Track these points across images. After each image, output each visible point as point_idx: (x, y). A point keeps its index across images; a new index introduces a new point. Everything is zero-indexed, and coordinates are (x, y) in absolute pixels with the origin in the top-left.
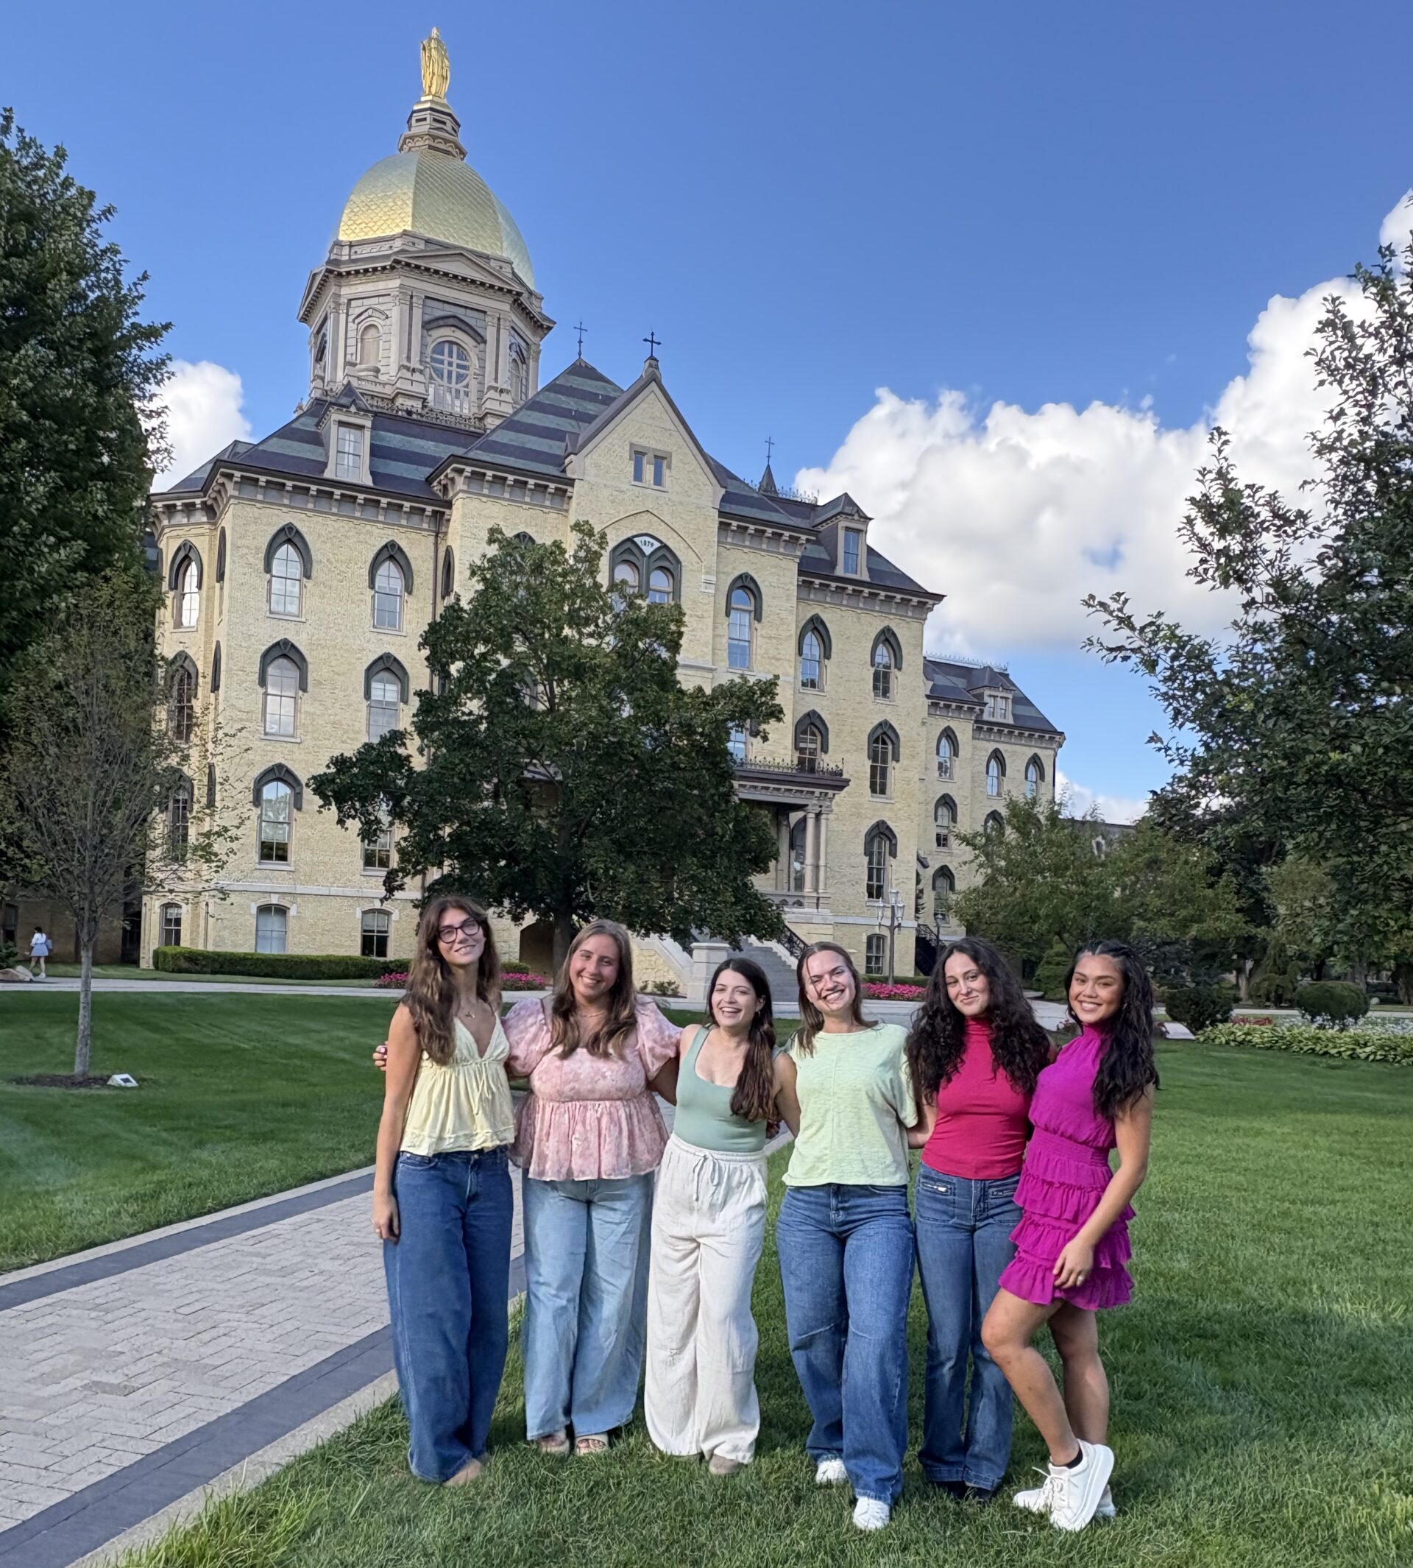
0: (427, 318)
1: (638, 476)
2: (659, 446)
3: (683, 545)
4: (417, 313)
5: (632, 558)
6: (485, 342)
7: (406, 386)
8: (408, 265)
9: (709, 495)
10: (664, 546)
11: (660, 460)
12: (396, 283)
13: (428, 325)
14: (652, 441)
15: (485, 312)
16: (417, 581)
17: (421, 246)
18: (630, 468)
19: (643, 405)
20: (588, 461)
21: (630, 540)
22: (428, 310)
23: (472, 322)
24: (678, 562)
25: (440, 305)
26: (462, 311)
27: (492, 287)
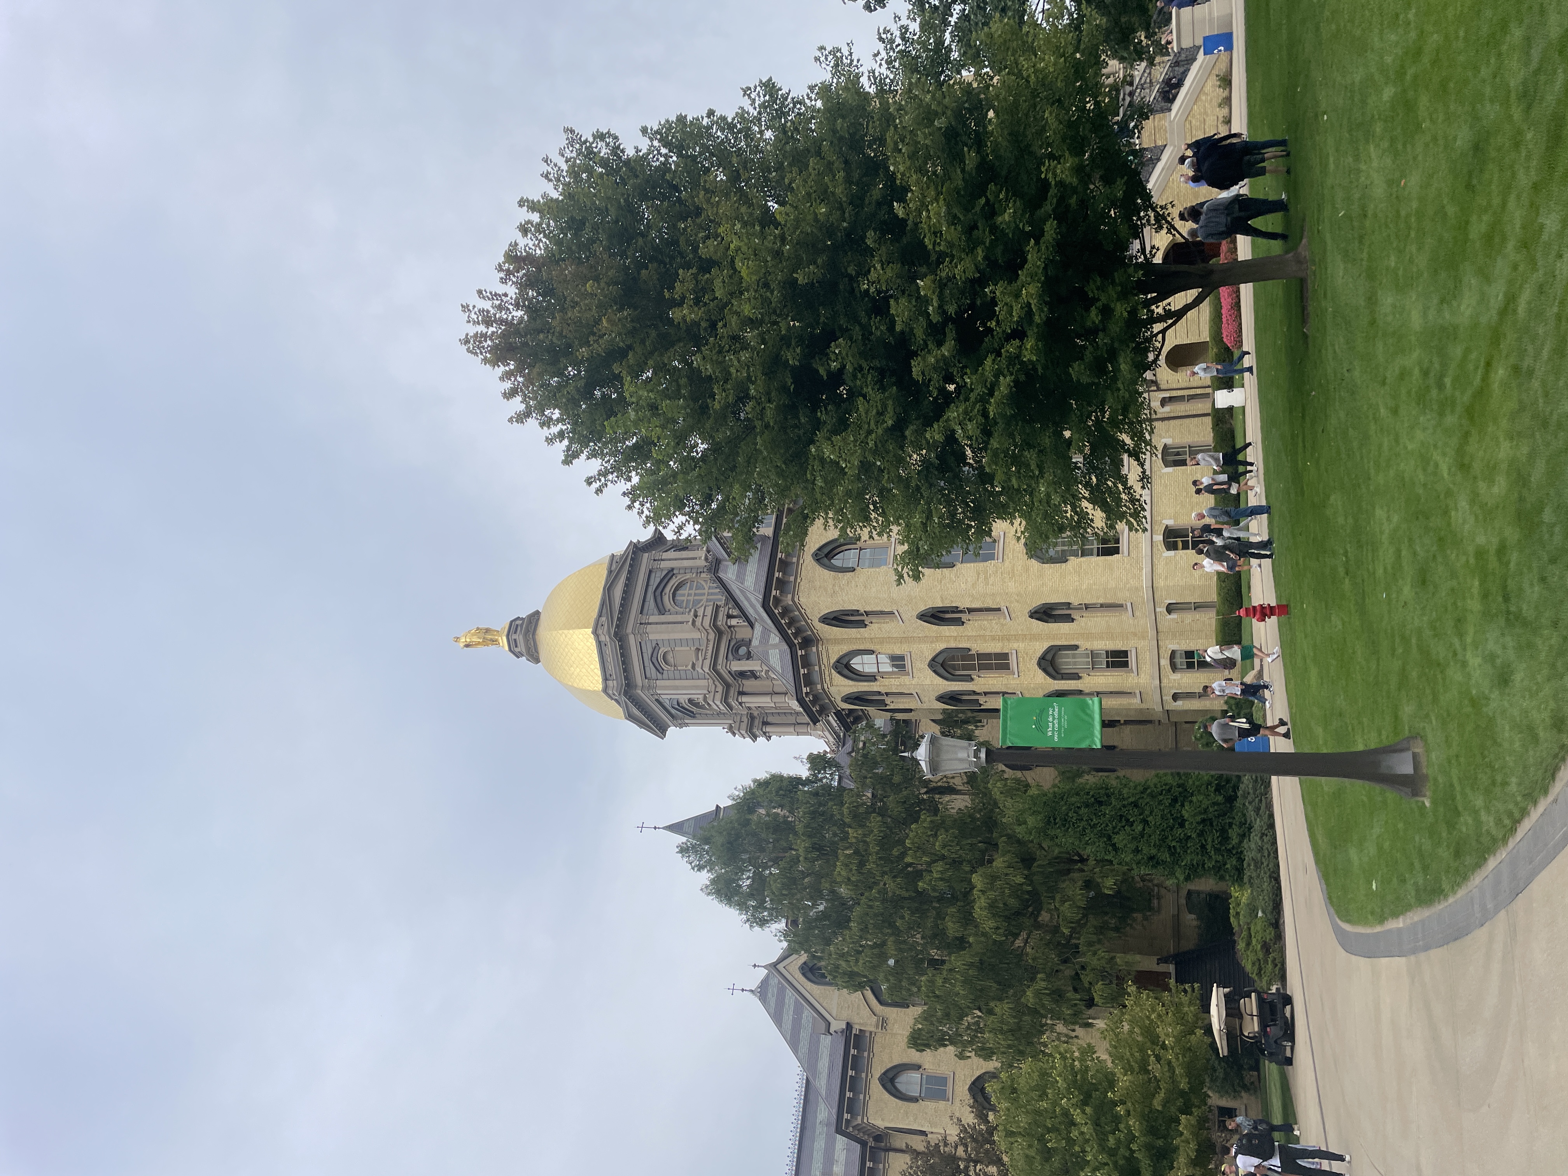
0: (656, 612)
4: (652, 619)
6: (673, 569)
7: (707, 622)
8: (617, 626)
12: (631, 638)
13: (662, 611)
15: (650, 572)
17: (603, 619)
23: (658, 580)
25: (647, 604)
27: (631, 566)
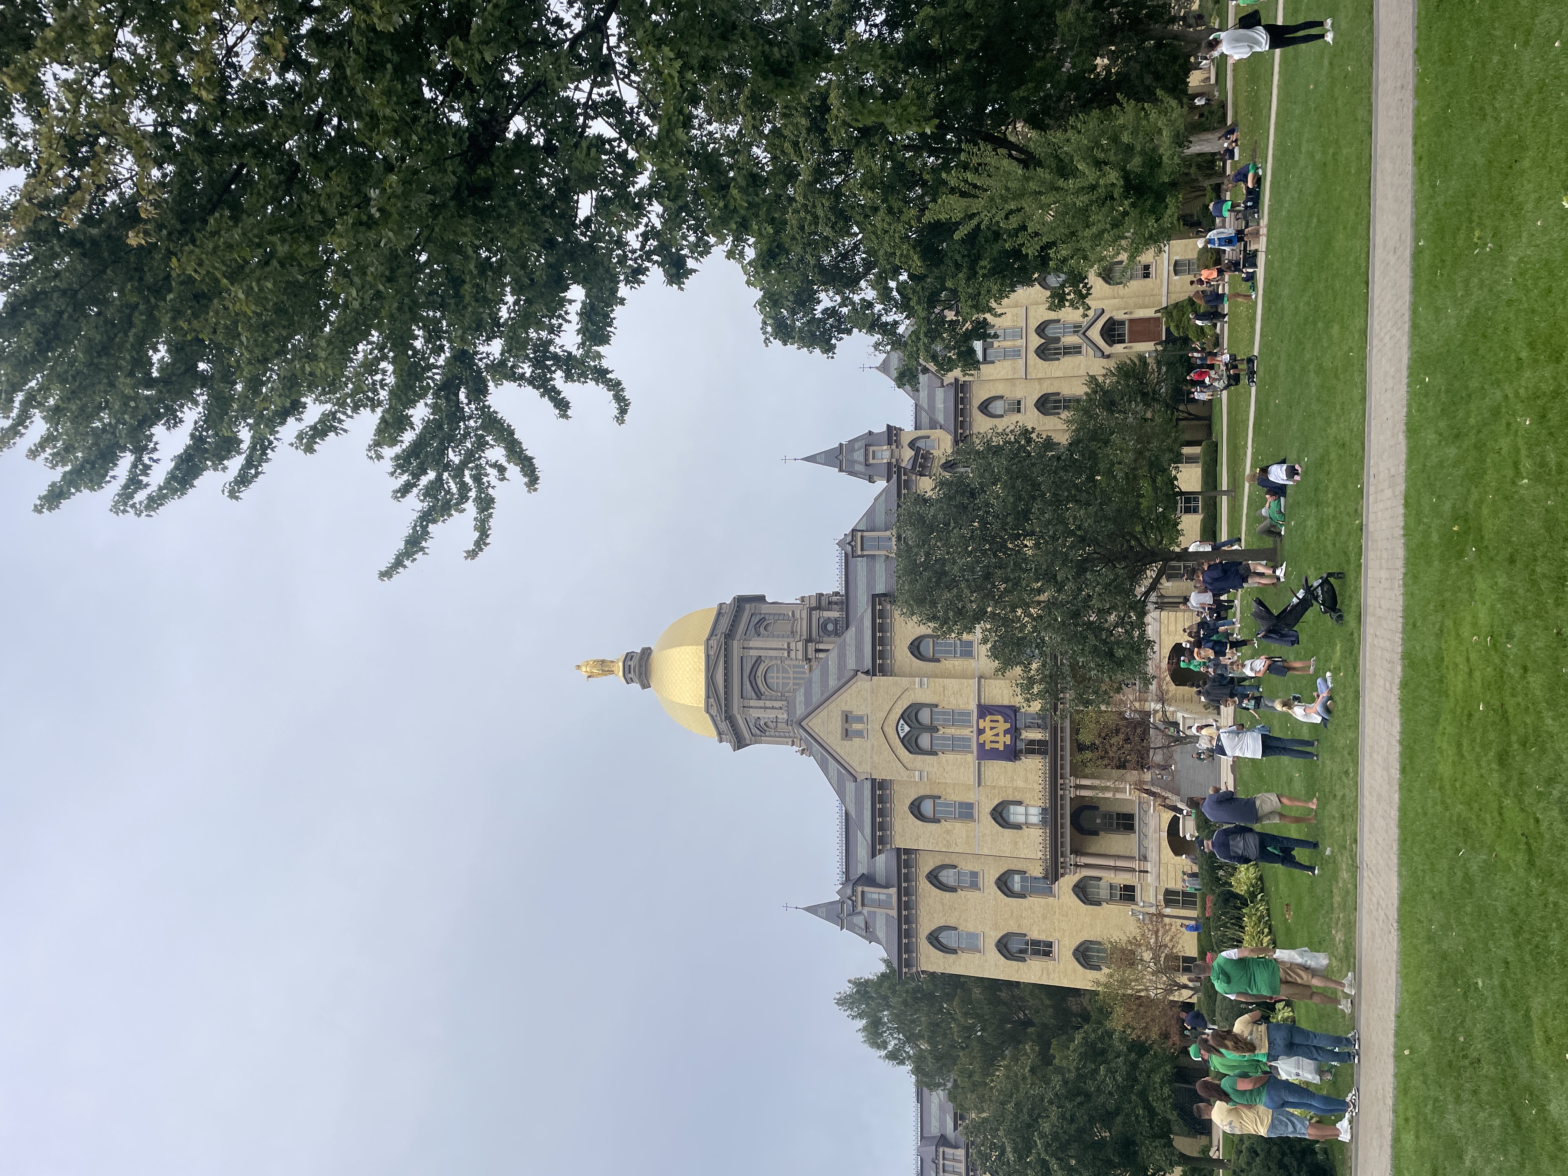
0: (754, 696)
1: (860, 734)
2: (839, 719)
3: (899, 702)
5: (913, 739)
6: (760, 657)
10: (902, 716)
13: (759, 696)
14: (837, 725)
15: (742, 658)
16: (947, 861)
17: (712, 699)
18: (857, 741)
19: (817, 730)
20: (858, 769)
21: (902, 741)
22: (749, 695)
23: (750, 666)
24: (910, 706)
26: (744, 672)
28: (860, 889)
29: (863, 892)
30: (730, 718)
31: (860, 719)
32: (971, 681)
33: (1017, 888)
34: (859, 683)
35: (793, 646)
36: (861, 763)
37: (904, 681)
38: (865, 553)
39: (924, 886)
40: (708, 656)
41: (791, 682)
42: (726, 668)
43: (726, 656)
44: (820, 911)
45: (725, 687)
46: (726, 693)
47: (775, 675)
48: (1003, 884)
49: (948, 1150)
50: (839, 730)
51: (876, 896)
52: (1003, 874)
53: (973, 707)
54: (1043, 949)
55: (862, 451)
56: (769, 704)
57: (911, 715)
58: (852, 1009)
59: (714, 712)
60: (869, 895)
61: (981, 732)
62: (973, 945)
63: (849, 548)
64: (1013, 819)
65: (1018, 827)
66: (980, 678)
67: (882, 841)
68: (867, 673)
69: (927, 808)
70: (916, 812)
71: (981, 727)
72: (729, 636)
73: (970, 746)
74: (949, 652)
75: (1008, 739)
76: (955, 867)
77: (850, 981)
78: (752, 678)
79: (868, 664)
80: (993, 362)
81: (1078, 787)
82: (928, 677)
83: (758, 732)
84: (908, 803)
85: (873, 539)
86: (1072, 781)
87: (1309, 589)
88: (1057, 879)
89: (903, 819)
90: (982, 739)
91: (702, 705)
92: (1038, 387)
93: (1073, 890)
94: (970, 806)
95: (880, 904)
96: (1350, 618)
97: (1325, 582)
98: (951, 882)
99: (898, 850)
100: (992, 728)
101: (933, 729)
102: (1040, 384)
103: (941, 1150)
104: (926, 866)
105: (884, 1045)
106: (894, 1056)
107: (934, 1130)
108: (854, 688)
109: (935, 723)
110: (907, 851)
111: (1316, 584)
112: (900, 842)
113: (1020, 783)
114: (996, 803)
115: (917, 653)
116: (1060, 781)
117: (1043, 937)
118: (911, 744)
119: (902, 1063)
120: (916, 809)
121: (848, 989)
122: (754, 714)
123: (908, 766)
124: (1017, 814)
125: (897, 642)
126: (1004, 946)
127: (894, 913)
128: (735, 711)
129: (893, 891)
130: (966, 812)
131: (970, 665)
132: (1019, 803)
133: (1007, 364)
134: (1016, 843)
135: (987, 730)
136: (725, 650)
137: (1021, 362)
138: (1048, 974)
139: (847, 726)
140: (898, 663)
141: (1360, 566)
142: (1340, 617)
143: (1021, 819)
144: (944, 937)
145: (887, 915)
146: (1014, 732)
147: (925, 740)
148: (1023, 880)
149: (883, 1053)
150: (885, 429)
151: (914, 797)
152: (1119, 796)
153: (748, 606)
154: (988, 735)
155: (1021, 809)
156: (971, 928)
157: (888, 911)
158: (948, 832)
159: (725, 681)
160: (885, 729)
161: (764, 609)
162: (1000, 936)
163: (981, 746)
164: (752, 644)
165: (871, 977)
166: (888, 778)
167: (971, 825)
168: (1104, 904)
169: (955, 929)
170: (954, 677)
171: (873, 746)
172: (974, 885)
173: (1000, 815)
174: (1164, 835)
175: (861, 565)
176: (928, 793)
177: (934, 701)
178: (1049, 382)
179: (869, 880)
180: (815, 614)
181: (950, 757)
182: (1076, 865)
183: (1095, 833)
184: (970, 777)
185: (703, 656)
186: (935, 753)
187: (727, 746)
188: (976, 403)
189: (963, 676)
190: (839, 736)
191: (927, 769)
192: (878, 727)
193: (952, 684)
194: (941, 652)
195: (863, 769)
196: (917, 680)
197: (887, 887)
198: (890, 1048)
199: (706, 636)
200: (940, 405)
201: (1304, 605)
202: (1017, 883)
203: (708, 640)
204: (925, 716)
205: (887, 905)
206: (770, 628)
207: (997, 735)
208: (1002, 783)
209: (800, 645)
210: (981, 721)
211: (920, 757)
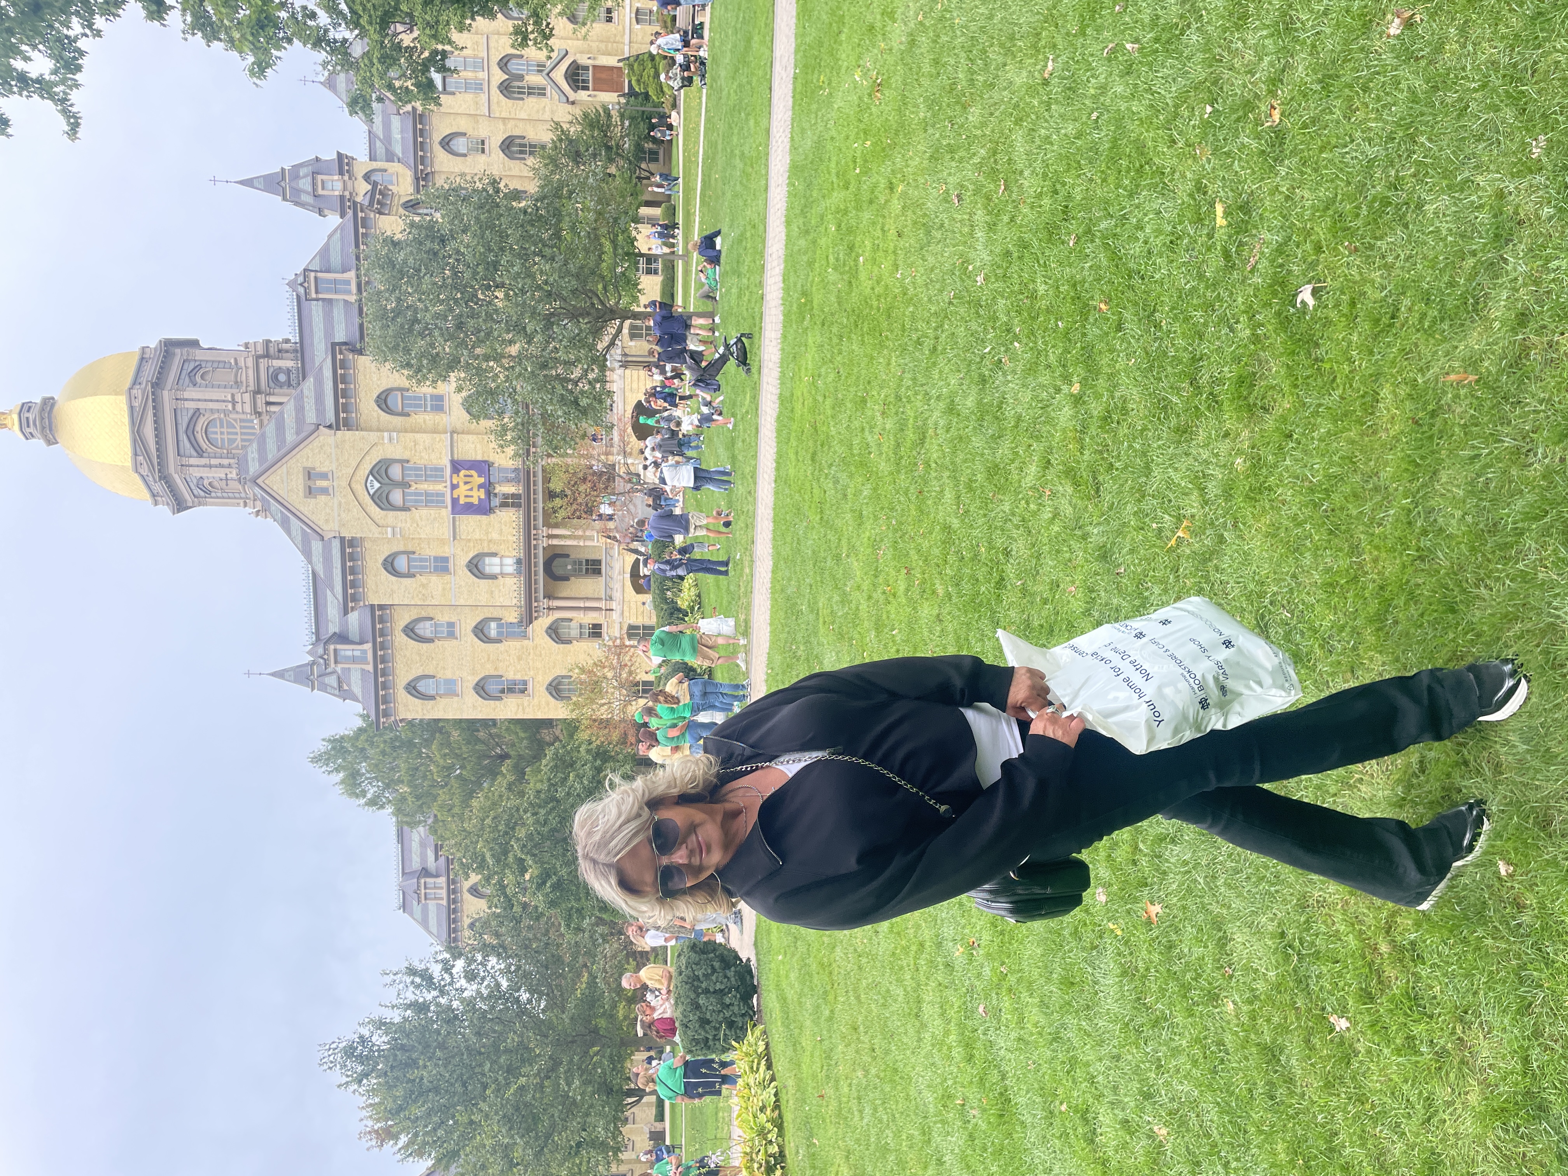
1: (324, 491)
2: (301, 476)
3: (367, 458)
5: (384, 495)
9: (326, 437)
10: (371, 472)
11: (310, 474)
14: (298, 483)
16: (424, 614)
18: (322, 498)
19: (275, 488)
20: (325, 528)
21: (372, 497)
22: (187, 453)
24: (380, 462)
26: (180, 427)
28: (332, 647)
29: (335, 650)
30: (165, 478)
31: (324, 476)
32: (443, 436)
33: (493, 633)
34: (321, 438)
35: (238, 398)
36: (327, 521)
37: (373, 436)
38: (320, 296)
39: (400, 639)
40: (132, 408)
41: (239, 437)
42: (155, 422)
43: (154, 408)
44: (287, 675)
45: (157, 443)
46: (158, 450)
47: (218, 430)
48: (480, 631)
49: (429, 880)
50: (301, 488)
51: (349, 653)
52: (480, 622)
53: (446, 462)
54: (518, 688)
55: (309, 179)
56: (214, 462)
57: (381, 470)
58: (327, 765)
59: (145, 471)
60: (342, 653)
61: (454, 487)
62: (451, 689)
63: (301, 290)
64: (488, 570)
65: (494, 577)
66: (453, 432)
67: (354, 598)
68: (330, 427)
69: (402, 563)
70: (390, 568)
71: (455, 482)
72: (157, 385)
73: (443, 502)
74: (420, 406)
75: (482, 494)
76: (432, 619)
77: (324, 740)
78: (190, 433)
79: (330, 417)
80: (454, 94)
81: (550, 537)
82: (399, 432)
83: (202, 494)
84: (381, 559)
85: (328, 281)
86: (545, 531)
87: (727, 346)
88: (531, 622)
89: (376, 575)
90: (456, 493)
91: (129, 463)
92: (502, 127)
93: (547, 632)
94: (446, 560)
95: (354, 660)
96: (754, 370)
97: (739, 340)
98: (428, 634)
99: (372, 606)
100: (466, 483)
101: (404, 485)
102: (504, 124)
103: (423, 881)
104: (402, 619)
105: (364, 793)
106: (373, 803)
107: (416, 864)
108: (316, 443)
109: (407, 479)
110: (381, 607)
111: (732, 342)
112: (374, 599)
113: (495, 536)
114: (471, 555)
115: (384, 406)
116: (533, 532)
117: (518, 677)
118: (382, 500)
119: (382, 807)
120: (389, 565)
121: (322, 747)
122: (196, 473)
123: (381, 522)
124: (492, 565)
125: (362, 394)
126: (481, 689)
127: (370, 668)
128: (172, 469)
129: (368, 646)
130: (442, 565)
131: (442, 419)
132: (494, 555)
133: (469, 97)
134: (492, 592)
135: (461, 484)
136: (154, 401)
137: (484, 97)
138: (523, 709)
139: (310, 483)
140: (364, 417)
141: (761, 328)
142: (749, 369)
143: (496, 570)
144: (421, 686)
145: (363, 670)
146: (488, 488)
147: (397, 497)
148: (500, 626)
149: (362, 801)
150: (335, 156)
151: (386, 554)
152: (588, 543)
153: (178, 351)
154: (462, 490)
155: (496, 560)
156: (449, 675)
157: (363, 666)
158: (423, 586)
159: (156, 436)
160: (353, 485)
161: (199, 355)
162: (477, 679)
163: (455, 501)
164: (186, 395)
165: (347, 733)
166: (358, 536)
167: (447, 578)
168: (575, 642)
169: (434, 677)
170: (425, 432)
171: (340, 504)
172: (451, 635)
173: (475, 567)
174: (628, 576)
175: (316, 310)
176: (402, 549)
177: (405, 457)
178: (512, 123)
179: (342, 638)
180: (263, 363)
181: (424, 512)
182: (549, 609)
183: (566, 579)
184: (445, 532)
185: (125, 408)
186: (407, 509)
187: (164, 510)
188: (437, 137)
189: (435, 431)
190: (301, 494)
191: (399, 525)
192: (345, 483)
193: (424, 439)
194: (410, 406)
195: (330, 528)
196: (386, 434)
197: (361, 643)
198: (369, 796)
199: (128, 385)
200: (397, 136)
201: (724, 359)
202: (493, 630)
203: (130, 389)
204: (396, 472)
205: (363, 660)
206: (208, 377)
207: (471, 489)
208: (477, 536)
209: (247, 397)
210: (455, 476)
211: (391, 513)
